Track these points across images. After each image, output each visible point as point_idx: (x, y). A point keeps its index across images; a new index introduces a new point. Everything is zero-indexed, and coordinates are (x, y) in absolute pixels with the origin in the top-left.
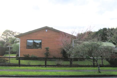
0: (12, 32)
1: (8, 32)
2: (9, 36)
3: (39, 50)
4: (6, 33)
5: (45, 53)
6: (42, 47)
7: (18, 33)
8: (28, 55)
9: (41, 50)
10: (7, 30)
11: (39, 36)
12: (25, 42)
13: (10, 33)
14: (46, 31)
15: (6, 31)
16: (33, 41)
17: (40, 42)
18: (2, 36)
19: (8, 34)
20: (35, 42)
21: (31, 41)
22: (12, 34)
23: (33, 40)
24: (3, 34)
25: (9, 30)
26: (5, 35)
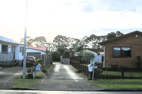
0: (65, 37)
1: (60, 38)
2: (62, 43)
3: (129, 59)
4: (57, 39)
5: (136, 63)
6: (132, 55)
7: (72, 39)
8: (117, 65)
9: (131, 59)
10: (59, 36)
11: (128, 42)
12: (111, 50)
13: (63, 39)
14: (137, 36)
15: (57, 36)
16: (121, 49)
17: (129, 50)
18: (53, 43)
19: (60, 40)
20: (123, 50)
21: (119, 49)
22: (65, 40)
23: (121, 47)
24: (54, 41)
25: (61, 36)
26: (57, 42)
